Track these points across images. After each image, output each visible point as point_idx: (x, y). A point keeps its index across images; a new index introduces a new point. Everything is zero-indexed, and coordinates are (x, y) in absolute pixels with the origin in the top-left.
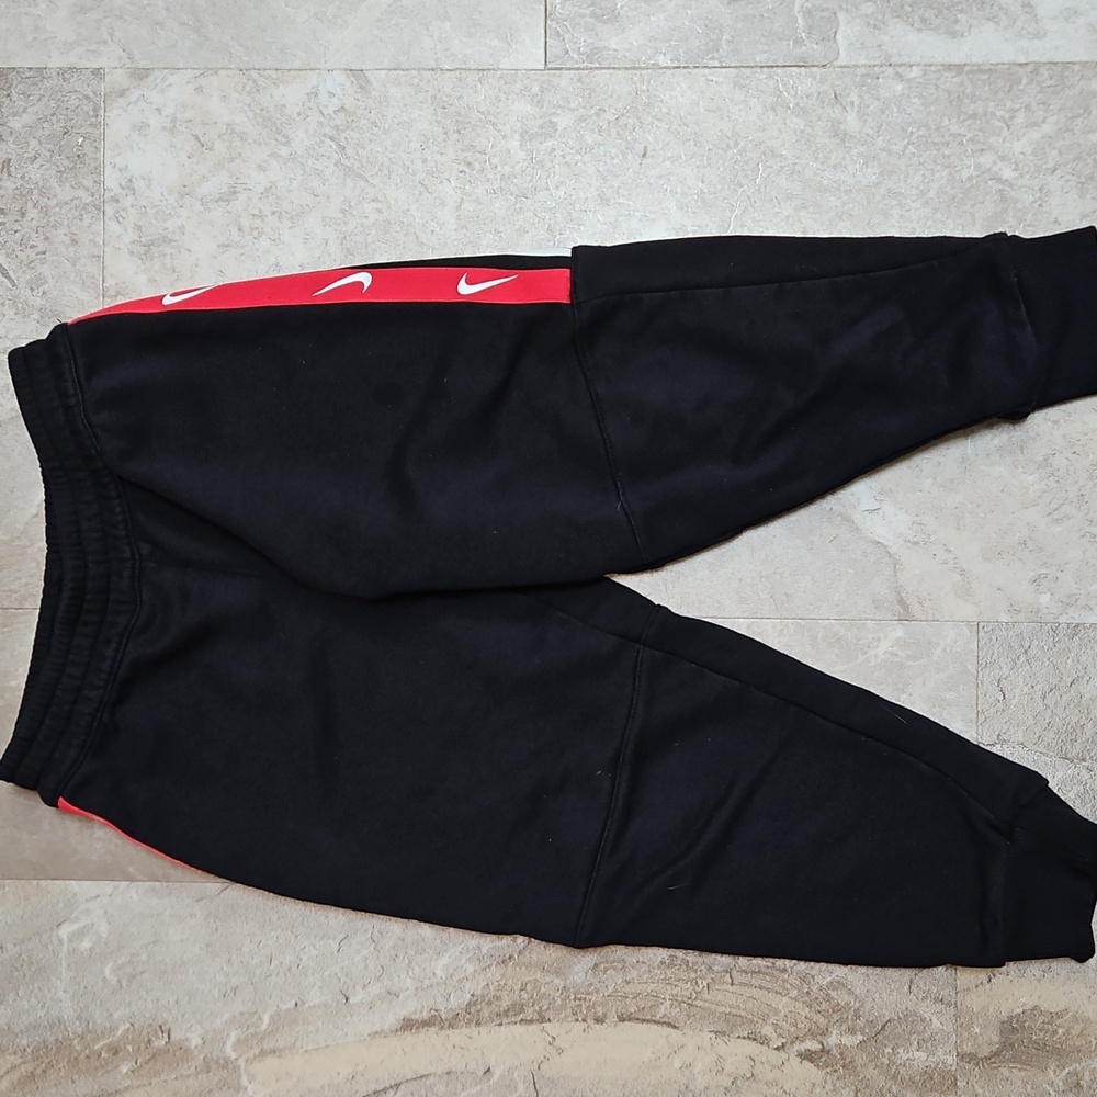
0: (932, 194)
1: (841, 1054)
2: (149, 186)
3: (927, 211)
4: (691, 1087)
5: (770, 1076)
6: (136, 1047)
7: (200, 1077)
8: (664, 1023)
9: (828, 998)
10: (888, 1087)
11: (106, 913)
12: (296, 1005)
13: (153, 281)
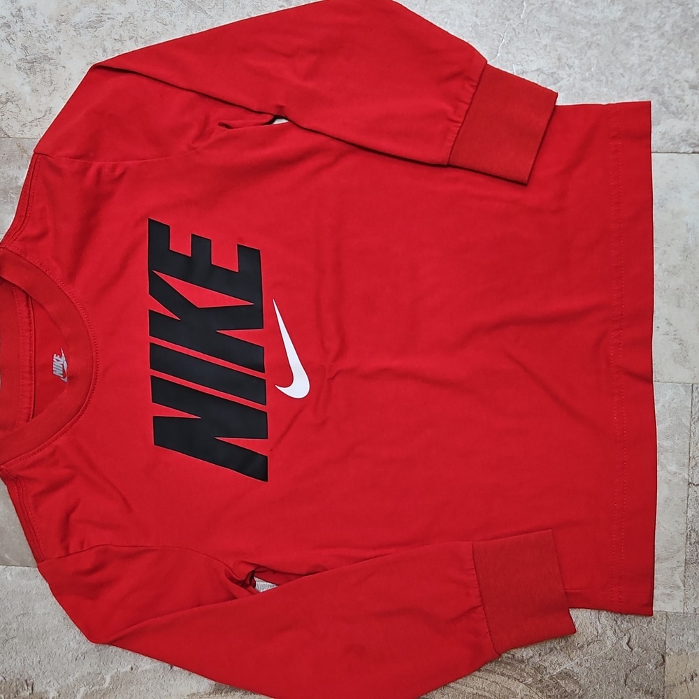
0: (667, 27)
2: (34, 15)
3: (662, 41)
9: (558, 686)
12: (132, 669)
13: (35, 91)
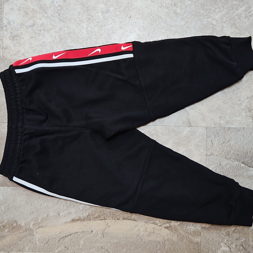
0: (197, 27)
1: (174, 227)
2: (14, 23)
3: (196, 31)
4: (139, 235)
5: (158, 232)
6: (9, 226)
7: (24, 233)
8: (133, 220)
10: (185, 235)
11: (2, 194)
12: (47, 216)
13: (14, 45)
